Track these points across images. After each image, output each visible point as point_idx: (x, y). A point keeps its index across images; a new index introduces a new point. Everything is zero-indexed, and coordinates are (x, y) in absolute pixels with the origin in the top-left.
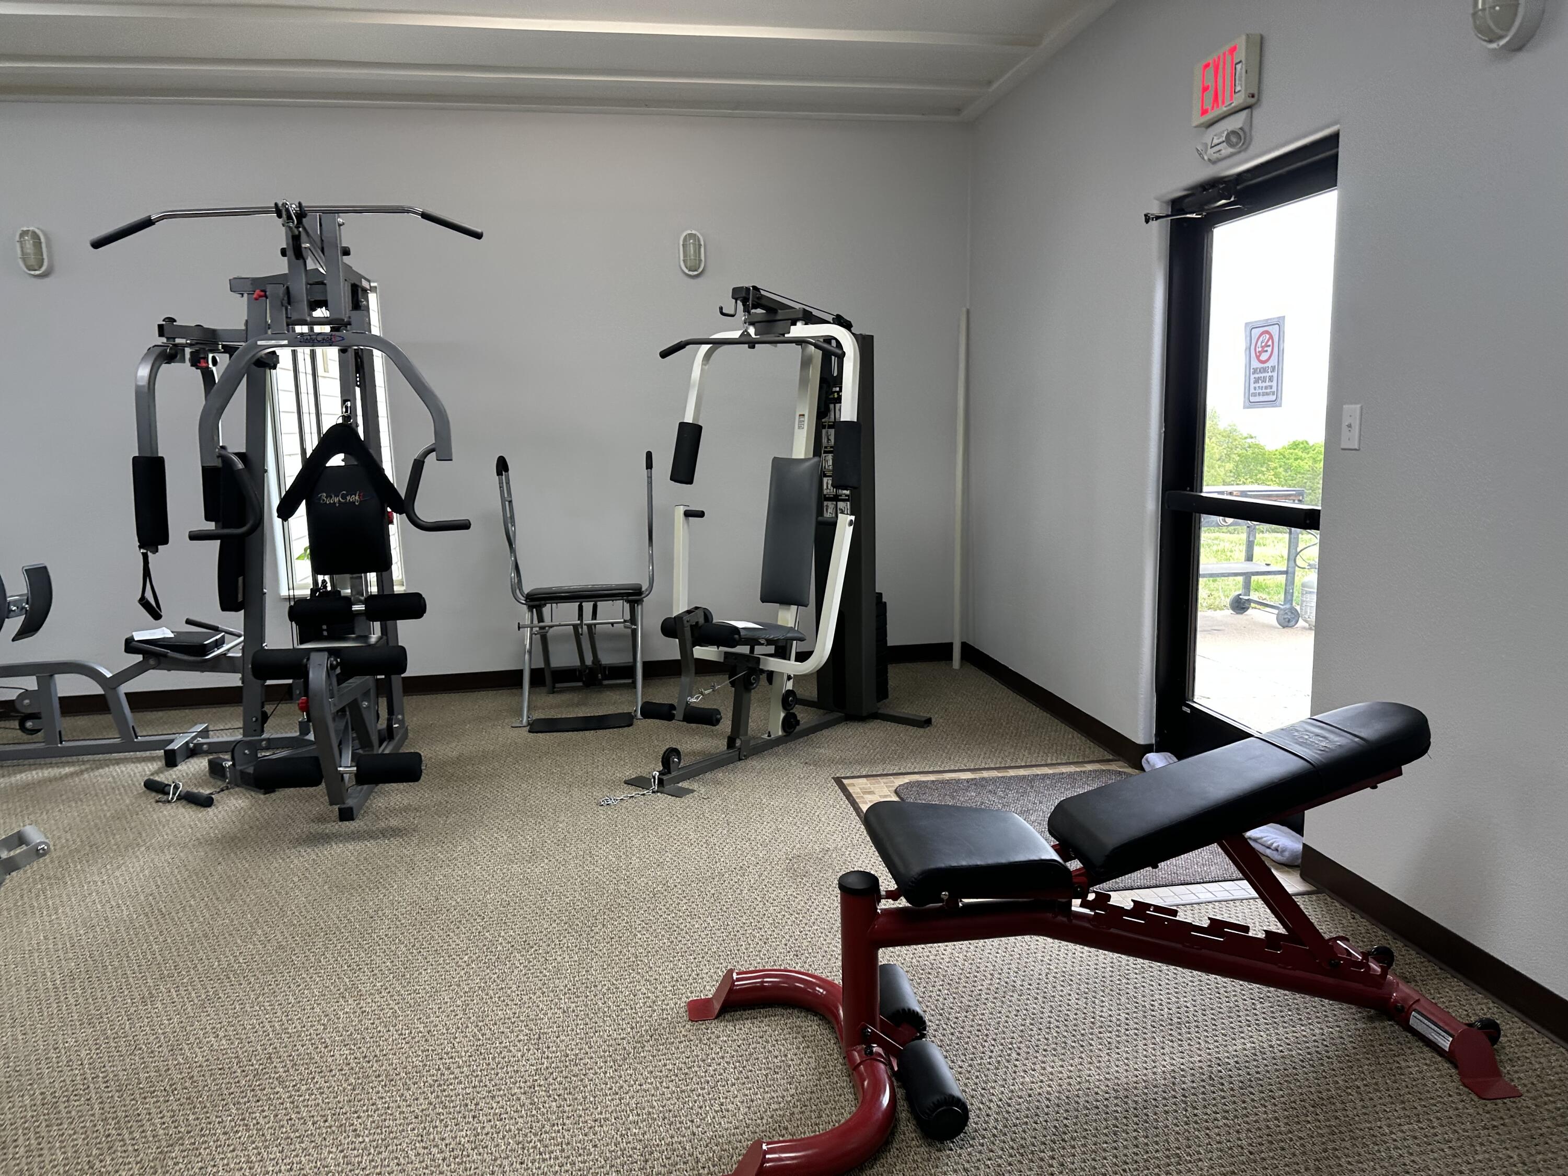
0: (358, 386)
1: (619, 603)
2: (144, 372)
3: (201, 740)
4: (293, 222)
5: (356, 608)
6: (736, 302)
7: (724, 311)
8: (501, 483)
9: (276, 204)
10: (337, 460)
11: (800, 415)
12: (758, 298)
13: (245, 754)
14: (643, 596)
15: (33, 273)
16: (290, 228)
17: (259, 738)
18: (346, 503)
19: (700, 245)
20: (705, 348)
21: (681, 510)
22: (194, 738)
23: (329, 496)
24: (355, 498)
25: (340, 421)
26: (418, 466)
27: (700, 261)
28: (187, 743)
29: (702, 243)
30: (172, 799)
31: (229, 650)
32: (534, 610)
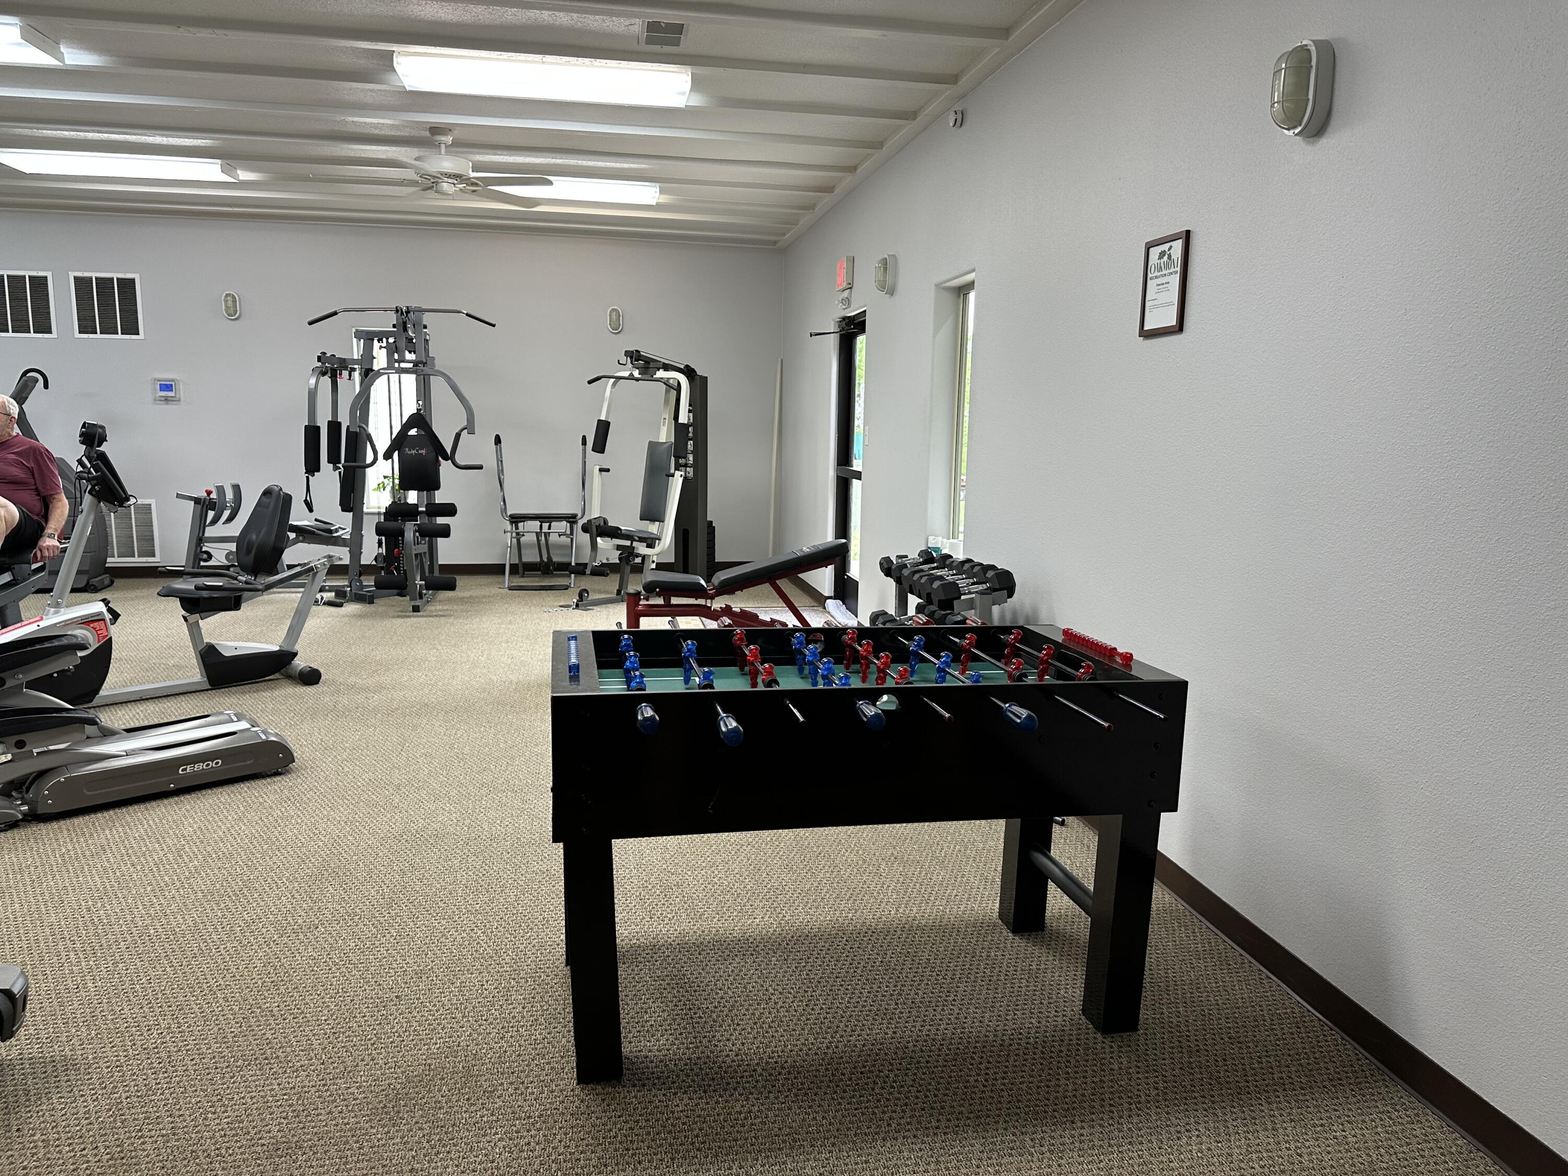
1: (564, 523)
2: (313, 381)
4: (404, 315)
5: (420, 509)
6: (627, 358)
7: (621, 362)
8: (497, 450)
9: (397, 307)
10: (413, 432)
11: (664, 419)
12: (639, 356)
13: (357, 585)
14: (577, 516)
15: (230, 318)
16: (401, 316)
18: (418, 454)
20: (612, 380)
21: (597, 468)
23: (410, 450)
24: (423, 452)
25: (416, 412)
26: (458, 436)
27: (620, 325)
29: (621, 314)
31: (344, 534)
32: (514, 526)
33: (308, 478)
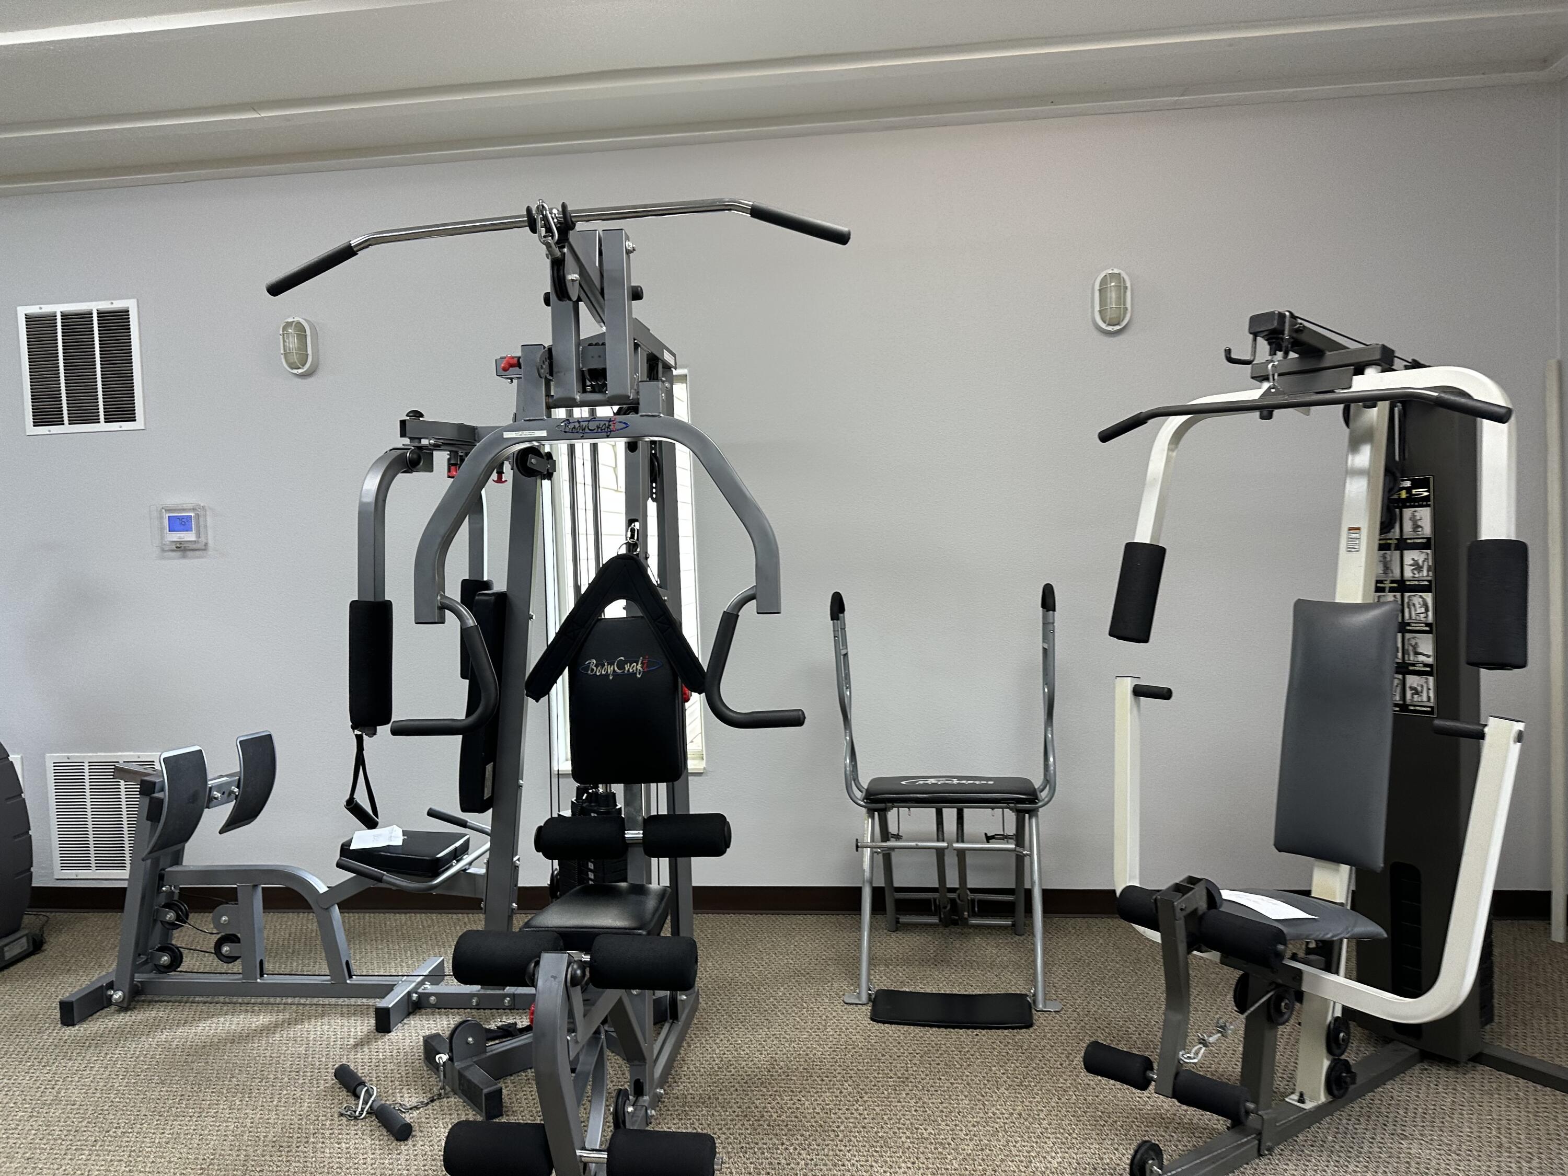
0: (654, 500)
2: (372, 483)
3: (428, 987)
4: (553, 237)
5: (630, 834)
6: (1255, 340)
7: (1233, 356)
8: (834, 631)
9: (529, 210)
10: (616, 610)
11: (1350, 529)
12: (1298, 331)
13: (468, 1043)
14: (1040, 804)
15: (295, 371)
16: (548, 245)
17: (501, 992)
18: (622, 675)
19: (1126, 288)
20: (1179, 421)
21: (1127, 686)
22: (422, 983)
23: (600, 664)
24: (636, 668)
25: (623, 551)
26: (729, 622)
27: (1126, 309)
28: (409, 994)
29: (1128, 284)
30: (361, 1114)
31: (470, 864)
32: (876, 814)
33: (360, 739)
